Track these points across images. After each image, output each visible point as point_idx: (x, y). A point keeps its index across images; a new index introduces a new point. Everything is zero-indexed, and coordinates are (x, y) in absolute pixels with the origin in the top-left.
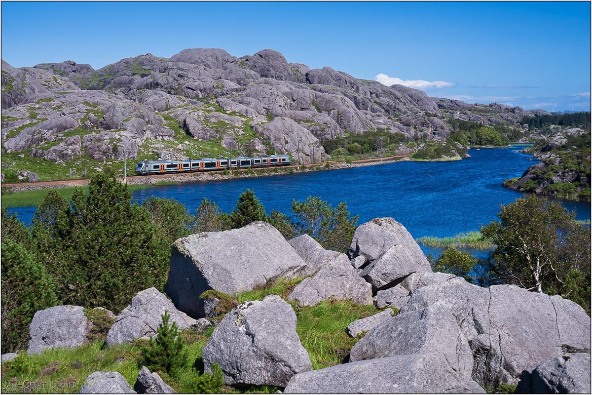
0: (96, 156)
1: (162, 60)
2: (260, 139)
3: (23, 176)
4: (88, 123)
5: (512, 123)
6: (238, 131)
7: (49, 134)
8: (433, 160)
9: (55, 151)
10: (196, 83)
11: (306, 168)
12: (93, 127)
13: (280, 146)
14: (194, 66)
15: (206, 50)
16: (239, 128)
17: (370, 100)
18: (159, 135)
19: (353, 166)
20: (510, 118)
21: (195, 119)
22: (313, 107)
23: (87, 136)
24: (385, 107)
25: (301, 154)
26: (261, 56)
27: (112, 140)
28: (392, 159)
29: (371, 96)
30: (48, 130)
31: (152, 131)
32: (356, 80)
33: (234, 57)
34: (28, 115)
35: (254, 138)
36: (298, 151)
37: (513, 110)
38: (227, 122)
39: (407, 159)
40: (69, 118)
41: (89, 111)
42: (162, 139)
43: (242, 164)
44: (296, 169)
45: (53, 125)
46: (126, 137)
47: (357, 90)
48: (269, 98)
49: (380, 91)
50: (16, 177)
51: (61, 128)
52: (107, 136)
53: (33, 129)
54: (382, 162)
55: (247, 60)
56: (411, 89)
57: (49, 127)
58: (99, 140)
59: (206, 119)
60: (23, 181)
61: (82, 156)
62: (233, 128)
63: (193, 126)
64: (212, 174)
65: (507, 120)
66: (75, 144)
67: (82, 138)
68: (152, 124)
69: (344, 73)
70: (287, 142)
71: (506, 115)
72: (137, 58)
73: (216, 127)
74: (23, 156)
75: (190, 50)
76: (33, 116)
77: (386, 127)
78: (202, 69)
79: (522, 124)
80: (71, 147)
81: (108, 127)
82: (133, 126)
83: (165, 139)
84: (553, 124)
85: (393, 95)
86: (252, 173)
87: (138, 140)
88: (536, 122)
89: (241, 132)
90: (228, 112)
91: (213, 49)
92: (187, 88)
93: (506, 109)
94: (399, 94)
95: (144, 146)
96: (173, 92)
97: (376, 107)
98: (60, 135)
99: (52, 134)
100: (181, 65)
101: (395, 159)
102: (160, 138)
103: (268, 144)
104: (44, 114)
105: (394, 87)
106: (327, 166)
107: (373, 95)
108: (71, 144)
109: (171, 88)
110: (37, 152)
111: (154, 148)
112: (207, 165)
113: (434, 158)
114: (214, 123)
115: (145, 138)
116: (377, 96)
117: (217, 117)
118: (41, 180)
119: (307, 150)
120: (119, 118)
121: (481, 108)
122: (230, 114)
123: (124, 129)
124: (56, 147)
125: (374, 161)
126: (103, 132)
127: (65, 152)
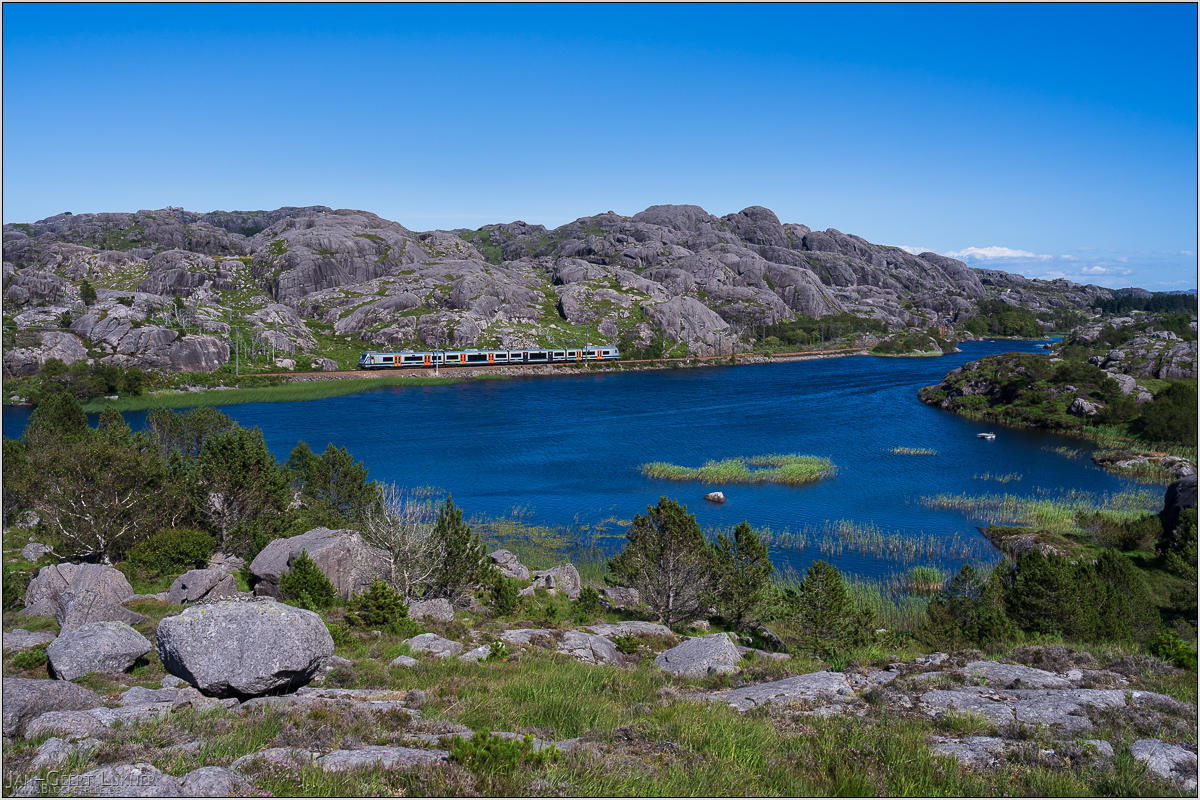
0: (429, 341)
1: (625, 219)
2: (649, 323)
3: (317, 363)
4: (433, 301)
5: (1080, 306)
6: (623, 313)
7: (385, 313)
8: (900, 355)
9: (384, 334)
10: (637, 250)
11: (700, 361)
12: (436, 305)
13: (674, 333)
14: (656, 226)
15: (676, 207)
16: (625, 309)
17: (883, 273)
18: (515, 317)
19: (773, 360)
20: (1077, 299)
21: (574, 297)
22: (764, 283)
23: (423, 317)
24: (904, 282)
25: (700, 343)
26: (746, 215)
27: (451, 321)
28: (839, 353)
29: (888, 267)
30: (385, 309)
31: (506, 312)
32: (870, 245)
33: (711, 216)
34: (376, 290)
35: (641, 322)
36: (696, 340)
37: (1083, 289)
38: (613, 301)
39: (865, 353)
40: (412, 295)
41: (436, 286)
42: (519, 322)
43: (531, 358)
44: (684, 362)
45: (391, 303)
46: (468, 321)
47: (869, 260)
48: (706, 270)
49: (902, 260)
50: (310, 365)
51: (401, 307)
52: (445, 316)
53: (368, 307)
54: (822, 357)
55: (729, 220)
56: (946, 259)
57: (386, 305)
58: (436, 322)
59: (589, 297)
60: (315, 370)
61: (414, 342)
62: (618, 308)
63: (570, 305)
64: (558, 368)
65: (1073, 302)
66: (408, 326)
67: (418, 319)
68: (509, 303)
69: (856, 238)
70: (683, 328)
71: (1073, 295)
72: (595, 217)
73: (597, 307)
74: (349, 339)
75: (657, 206)
76: (381, 293)
77: (869, 309)
78: (667, 230)
79: (1093, 308)
80: (403, 330)
81: (452, 306)
82: (480, 305)
83: (523, 322)
84: (1135, 308)
85: (919, 266)
86: (617, 366)
87: (483, 322)
88: (1113, 305)
89: (627, 314)
90: (624, 289)
91: (686, 206)
92: (626, 255)
93: (1075, 287)
94: (926, 264)
95: (490, 331)
96: (607, 260)
97: (891, 281)
98: (397, 314)
99: (388, 313)
100: (641, 226)
101: (844, 352)
102: (515, 321)
103: (659, 330)
104: (394, 289)
105: (923, 256)
106: (732, 360)
107: (891, 266)
108: (403, 327)
109: (607, 255)
110: (365, 335)
111: (499, 333)
112: (471, 358)
113: (901, 352)
114: (597, 302)
115: (494, 320)
116: (896, 267)
117: (600, 295)
118: (342, 368)
119: (710, 338)
120: (467, 294)
121: (1040, 284)
122: (627, 292)
123: (469, 309)
124: (386, 330)
125: (809, 355)
126: (444, 311)
127: (395, 335)
